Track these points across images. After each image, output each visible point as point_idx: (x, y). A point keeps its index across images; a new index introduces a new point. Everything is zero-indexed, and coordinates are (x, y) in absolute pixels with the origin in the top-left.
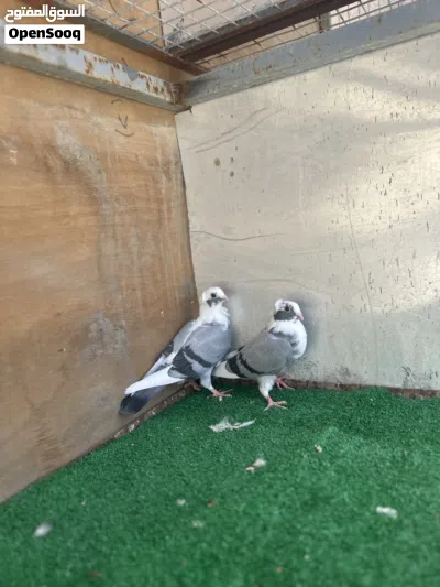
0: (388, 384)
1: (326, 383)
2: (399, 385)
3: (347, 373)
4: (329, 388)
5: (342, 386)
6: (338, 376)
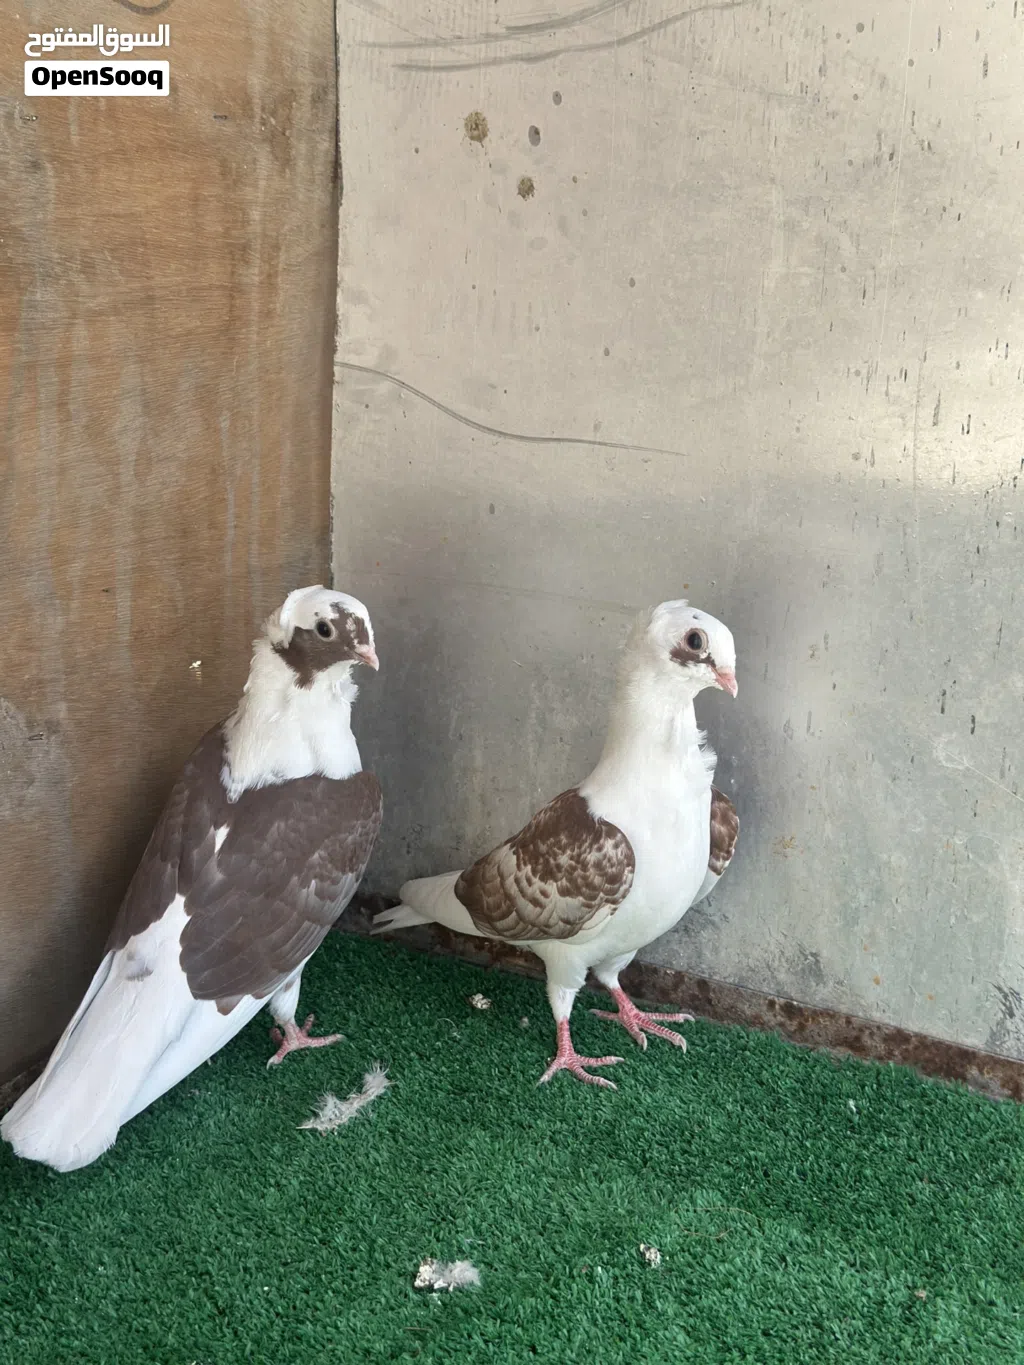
0: (938, 1029)
1: (737, 990)
2: (974, 1040)
3: (812, 968)
4: (748, 1011)
5: (790, 1010)
6: (782, 976)
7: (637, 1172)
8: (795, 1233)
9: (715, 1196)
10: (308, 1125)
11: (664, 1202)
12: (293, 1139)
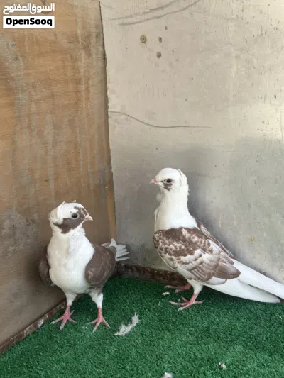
7: (216, 341)
8: (266, 357)
9: (240, 347)
10: (116, 334)
11: (225, 349)
12: (112, 338)
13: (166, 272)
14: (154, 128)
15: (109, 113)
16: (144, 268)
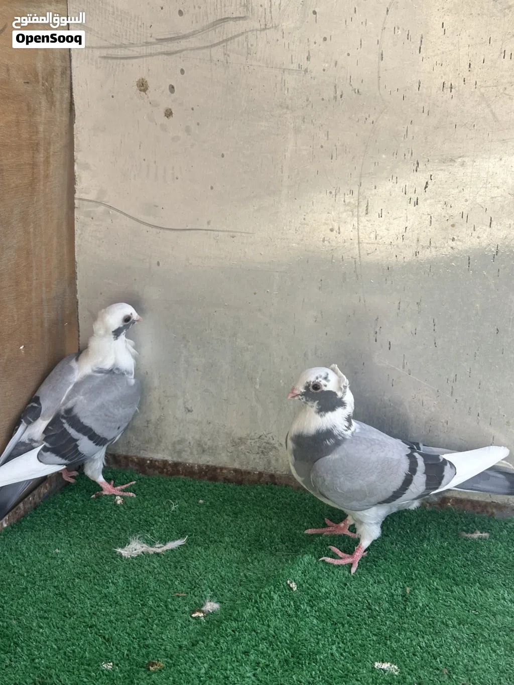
13: (165, 462)
14: (155, 230)
15: (76, 201)
16: (126, 457)
